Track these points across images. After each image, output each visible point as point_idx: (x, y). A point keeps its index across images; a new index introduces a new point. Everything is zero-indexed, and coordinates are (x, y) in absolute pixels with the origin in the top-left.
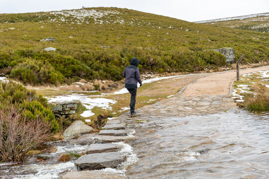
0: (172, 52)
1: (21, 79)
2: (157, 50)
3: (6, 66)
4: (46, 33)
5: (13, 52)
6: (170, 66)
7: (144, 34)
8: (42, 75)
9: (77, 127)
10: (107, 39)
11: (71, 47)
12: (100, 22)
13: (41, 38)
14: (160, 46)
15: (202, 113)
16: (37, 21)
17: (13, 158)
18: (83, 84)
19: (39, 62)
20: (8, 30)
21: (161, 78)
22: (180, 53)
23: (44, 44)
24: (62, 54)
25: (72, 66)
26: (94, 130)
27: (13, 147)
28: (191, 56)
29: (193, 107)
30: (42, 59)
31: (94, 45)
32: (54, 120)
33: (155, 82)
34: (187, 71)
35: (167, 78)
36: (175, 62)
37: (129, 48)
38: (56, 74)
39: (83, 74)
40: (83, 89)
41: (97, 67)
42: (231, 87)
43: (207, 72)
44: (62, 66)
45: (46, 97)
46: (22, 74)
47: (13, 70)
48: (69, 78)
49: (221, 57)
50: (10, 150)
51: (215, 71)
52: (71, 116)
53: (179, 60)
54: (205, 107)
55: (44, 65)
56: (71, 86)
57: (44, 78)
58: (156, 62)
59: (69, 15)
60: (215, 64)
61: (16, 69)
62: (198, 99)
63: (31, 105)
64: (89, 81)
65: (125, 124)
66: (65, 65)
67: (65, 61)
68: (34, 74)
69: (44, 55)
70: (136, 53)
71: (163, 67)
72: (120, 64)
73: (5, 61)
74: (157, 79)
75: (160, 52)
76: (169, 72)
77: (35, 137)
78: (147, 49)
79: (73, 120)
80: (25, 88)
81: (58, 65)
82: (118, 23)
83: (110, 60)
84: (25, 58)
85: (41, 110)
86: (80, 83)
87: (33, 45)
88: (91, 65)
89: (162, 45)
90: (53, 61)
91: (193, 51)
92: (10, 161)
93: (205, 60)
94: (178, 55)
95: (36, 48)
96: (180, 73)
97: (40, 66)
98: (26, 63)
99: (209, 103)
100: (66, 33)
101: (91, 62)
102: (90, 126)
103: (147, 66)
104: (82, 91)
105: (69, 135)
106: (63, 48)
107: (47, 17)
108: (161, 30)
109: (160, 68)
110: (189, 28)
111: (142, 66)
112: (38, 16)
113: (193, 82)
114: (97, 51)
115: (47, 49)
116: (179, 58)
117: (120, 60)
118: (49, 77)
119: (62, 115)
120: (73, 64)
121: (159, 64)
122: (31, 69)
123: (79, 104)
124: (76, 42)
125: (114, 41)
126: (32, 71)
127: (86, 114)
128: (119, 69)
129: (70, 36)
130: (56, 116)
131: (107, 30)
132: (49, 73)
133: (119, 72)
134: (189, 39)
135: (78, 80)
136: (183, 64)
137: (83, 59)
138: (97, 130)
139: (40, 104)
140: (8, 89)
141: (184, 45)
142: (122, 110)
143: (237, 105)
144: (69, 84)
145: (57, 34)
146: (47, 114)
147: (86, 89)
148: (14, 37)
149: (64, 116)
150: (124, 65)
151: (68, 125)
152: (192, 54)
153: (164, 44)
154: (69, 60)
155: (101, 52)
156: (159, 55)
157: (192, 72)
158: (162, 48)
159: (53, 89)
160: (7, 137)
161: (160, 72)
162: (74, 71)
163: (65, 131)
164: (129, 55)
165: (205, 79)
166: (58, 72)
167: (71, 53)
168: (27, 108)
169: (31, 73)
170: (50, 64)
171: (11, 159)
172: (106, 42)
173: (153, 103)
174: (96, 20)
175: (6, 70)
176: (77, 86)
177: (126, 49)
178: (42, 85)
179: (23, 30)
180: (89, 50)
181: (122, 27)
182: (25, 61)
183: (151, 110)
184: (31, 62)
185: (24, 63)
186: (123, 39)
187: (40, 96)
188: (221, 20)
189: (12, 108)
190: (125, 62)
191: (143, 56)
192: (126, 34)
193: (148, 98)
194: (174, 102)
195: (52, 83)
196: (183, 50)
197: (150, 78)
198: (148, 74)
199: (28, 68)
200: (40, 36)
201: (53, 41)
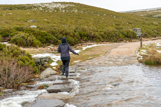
0: (105, 30)
1: (16, 44)
2: (96, 28)
3: (8, 36)
4: (31, 17)
5: (12, 28)
6: (103, 38)
7: (89, 19)
8: (28, 42)
9: (48, 71)
10: (67, 21)
11: (45, 25)
12: (63, 11)
13: (28, 20)
14: (98, 26)
15: (118, 65)
16: (25, 10)
17: (13, 87)
18: (52, 47)
19: (27, 34)
20: (8, 14)
21: (97, 45)
22: (110, 31)
23: (29, 23)
24: (40, 30)
25: (46, 37)
26: (58, 73)
27: (13, 81)
28: (116, 33)
29: (114, 62)
30: (29, 32)
31: (59, 24)
32: (36, 67)
33: (94, 47)
34: (113, 41)
35: (101, 45)
36: (106, 36)
37: (79, 27)
38: (37, 41)
39: (52, 42)
40: (52, 50)
41: (60, 37)
42: (137, 51)
43: (125, 42)
44: (40, 37)
45: (31, 54)
46: (17, 41)
47: (12, 39)
48: (44, 44)
49: (134, 34)
50: (11, 82)
51: (130, 42)
52: (45, 65)
53: (109, 35)
54: (120, 62)
55: (30, 36)
56: (45, 48)
57: (30, 44)
58: (95, 35)
59: (44, 6)
60: (130, 38)
61: (14, 38)
62: (117, 57)
63: (23, 58)
64: (55, 46)
65: (75, 70)
66: (42, 36)
67: (42, 34)
68: (24, 41)
69: (30, 30)
70: (84, 30)
71: (99, 39)
72: (74, 36)
73: (7, 33)
74: (95, 45)
75: (98, 30)
76: (103, 42)
77: (25, 76)
78: (90, 28)
79: (46, 67)
80: (19, 49)
81: (37, 36)
82: (74, 12)
83: (68, 33)
84: (19, 32)
85: (29, 61)
86: (50, 47)
87: (23, 24)
88: (57, 37)
89: (99, 26)
90: (35, 34)
91: (117, 30)
92: (11, 88)
93: (124, 35)
94: (108, 32)
95: (25, 26)
96: (109, 42)
97: (28, 37)
98: (20, 34)
99: (123, 60)
100: (43, 17)
101: (57, 35)
102: (56, 70)
103: (90, 38)
104: (52, 51)
105: (43, 76)
106: (41, 26)
107: (32, 7)
108: (99, 17)
109: (98, 39)
110: (116, 16)
111: (87, 38)
112: (26, 7)
113: (115, 48)
114: (61, 28)
115: (32, 27)
116: (109, 33)
117: (74, 34)
118: (33, 43)
119: (40, 64)
120: (46, 35)
121: (97, 37)
122: (23, 38)
123: (50, 58)
124: (48, 23)
125: (71, 22)
126: (23, 39)
127: (53, 64)
128: (73, 39)
129: (45, 19)
130: (37, 65)
131: (67, 16)
132: (33, 40)
133: (73, 41)
134: (115, 22)
135: (49, 45)
136: (111, 37)
137: (53, 33)
138: (59, 73)
139: (28, 58)
140: (10, 49)
141: (112, 26)
142: (73, 62)
143: (139, 61)
144: (44, 47)
145: (37, 18)
146: (31, 63)
147: (54, 50)
148: (12, 19)
149: (41, 65)
150: (76, 37)
151: (43, 70)
152: (116, 31)
153: (100, 25)
154: (44, 33)
155: (63, 29)
156: (97, 31)
157: (116, 42)
158: (99, 27)
159: (34, 50)
160: (10, 75)
161: (97, 42)
162: (47, 40)
163: (42, 73)
164: (80, 31)
165: (123, 46)
166: (38, 40)
167: (45, 29)
168: (21, 60)
169: (22, 40)
170: (33, 36)
171: (11, 87)
172: (66, 23)
173: (91, 59)
174: (60, 10)
175: (8, 38)
176: (49, 49)
177: (78, 27)
178: (28, 47)
179: (17, 15)
180: (56, 28)
181: (76, 14)
182: (19, 34)
183: (90, 63)
184: (22, 34)
185: (18, 34)
186: (76, 21)
187: (28, 54)
188: (136, 11)
189: (13, 60)
190: (77, 35)
191: (88, 32)
192: (78, 18)
193: (89, 56)
194: (103, 58)
195: (34, 46)
196: (111, 29)
197: (91, 45)
198: (90, 42)
199: (20, 37)
200: (27, 18)
201: (35, 22)
